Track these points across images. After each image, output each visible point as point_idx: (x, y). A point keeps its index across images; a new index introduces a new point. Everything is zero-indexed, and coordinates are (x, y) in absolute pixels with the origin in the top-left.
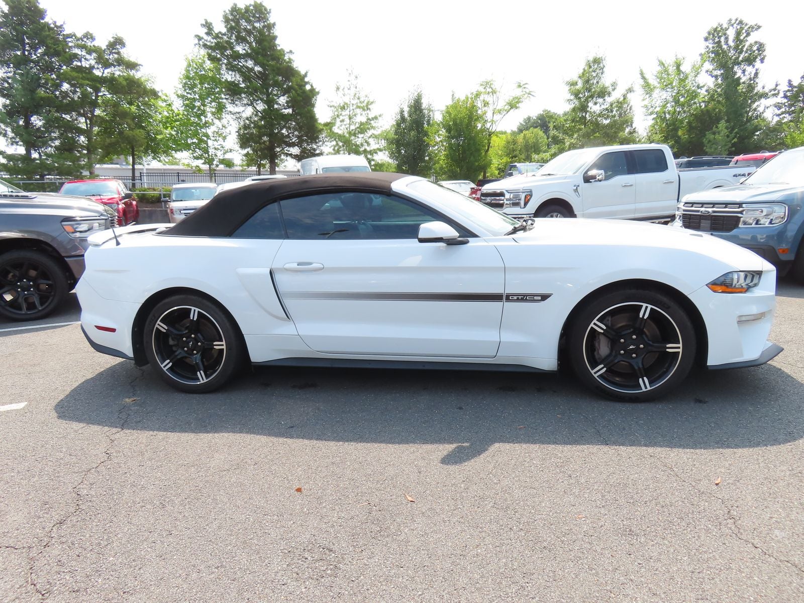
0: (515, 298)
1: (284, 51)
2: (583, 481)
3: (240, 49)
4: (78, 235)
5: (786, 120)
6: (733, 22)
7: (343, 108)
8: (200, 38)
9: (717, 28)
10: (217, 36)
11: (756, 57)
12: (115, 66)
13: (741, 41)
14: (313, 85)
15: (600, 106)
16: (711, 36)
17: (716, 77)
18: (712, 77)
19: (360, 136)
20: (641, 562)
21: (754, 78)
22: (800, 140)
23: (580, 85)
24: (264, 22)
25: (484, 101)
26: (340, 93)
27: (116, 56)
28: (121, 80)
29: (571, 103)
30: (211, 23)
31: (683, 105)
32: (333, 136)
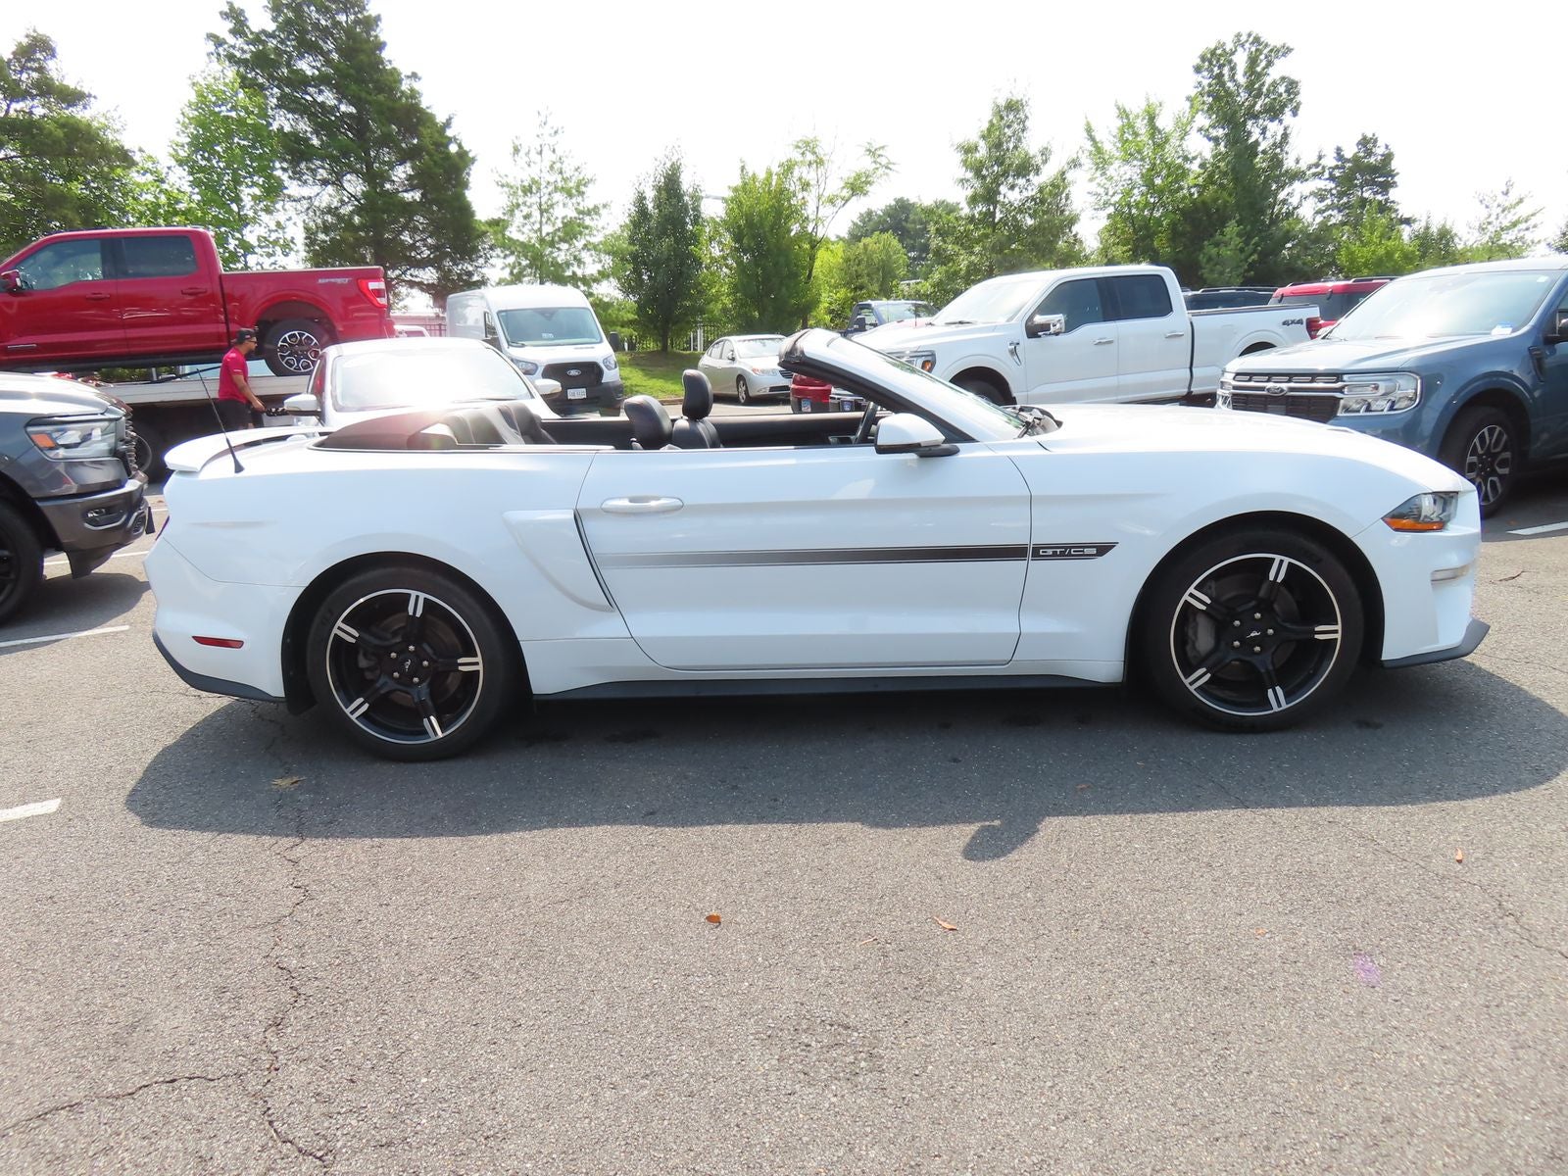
0: (1050, 552)
1: (399, 74)
2: (1235, 872)
3: (306, 66)
4: (62, 452)
5: (1333, 221)
6: (1243, 38)
7: (527, 190)
8: (219, 42)
9: (1216, 49)
10: (257, 39)
11: (1285, 106)
12: (33, 97)
13: (1259, 75)
14: (463, 144)
15: (1021, 192)
16: (1207, 63)
17: (1216, 140)
18: (1210, 139)
19: (564, 246)
20: (1397, 998)
21: (1281, 143)
22: (1362, 257)
23: (983, 152)
24: (355, 13)
25: (800, 179)
26: (522, 159)
27: (35, 75)
28: (50, 126)
29: (966, 185)
30: (242, 11)
31: (1160, 192)
32: (509, 246)
